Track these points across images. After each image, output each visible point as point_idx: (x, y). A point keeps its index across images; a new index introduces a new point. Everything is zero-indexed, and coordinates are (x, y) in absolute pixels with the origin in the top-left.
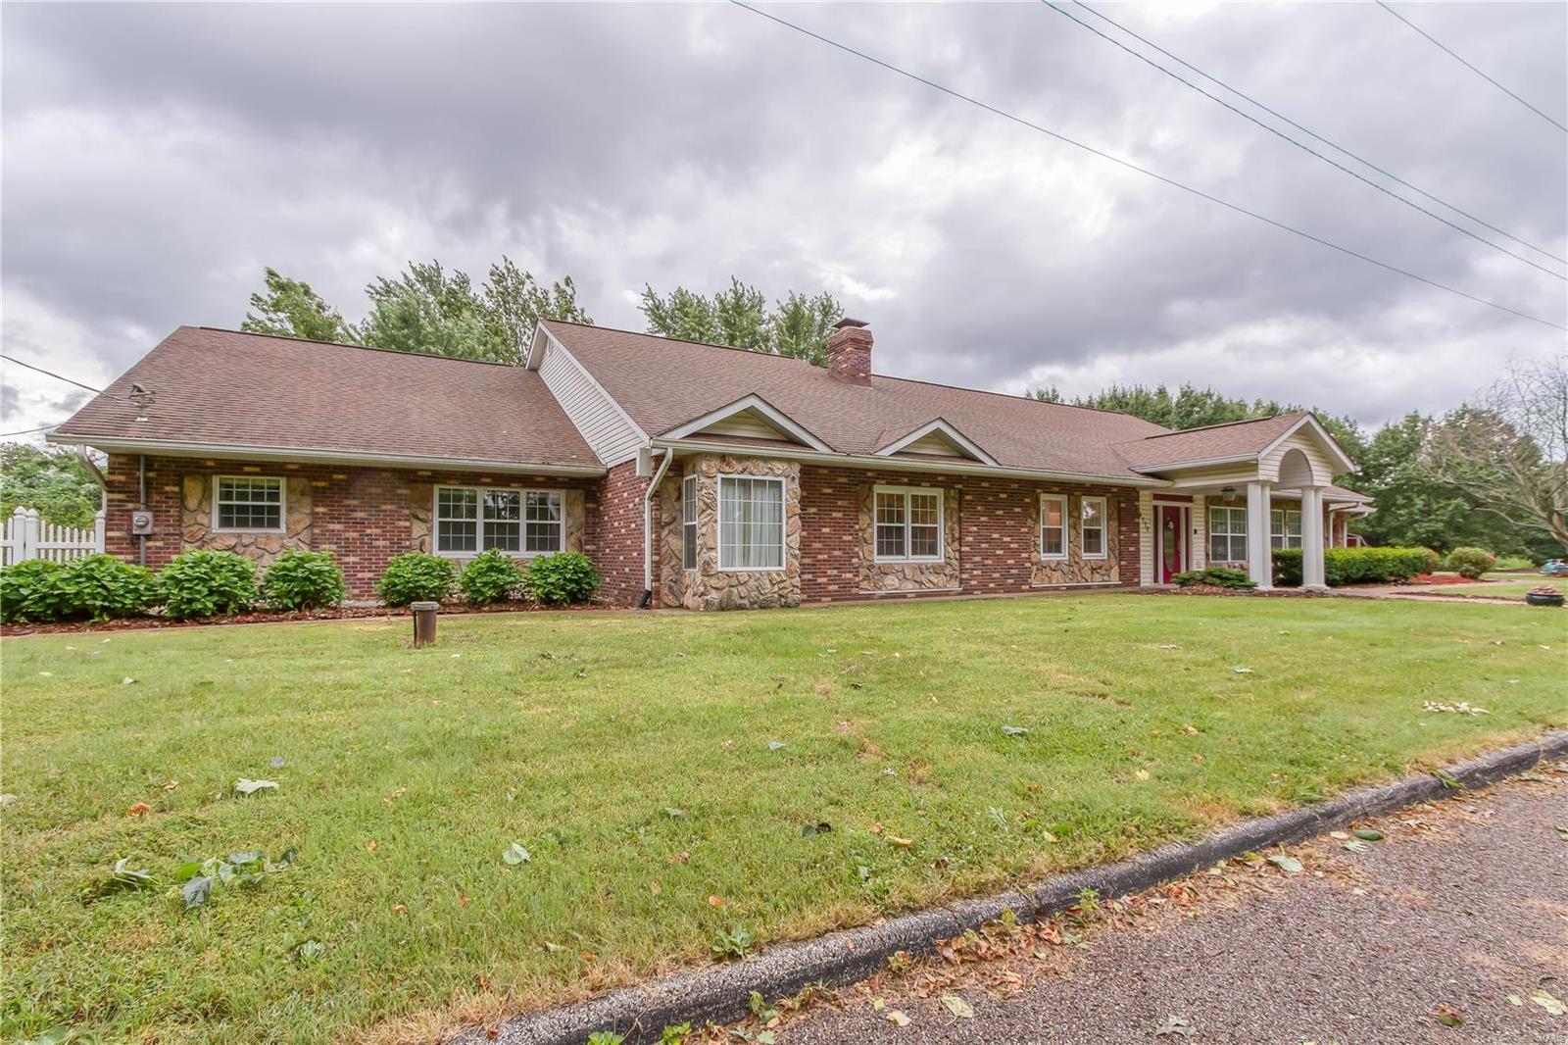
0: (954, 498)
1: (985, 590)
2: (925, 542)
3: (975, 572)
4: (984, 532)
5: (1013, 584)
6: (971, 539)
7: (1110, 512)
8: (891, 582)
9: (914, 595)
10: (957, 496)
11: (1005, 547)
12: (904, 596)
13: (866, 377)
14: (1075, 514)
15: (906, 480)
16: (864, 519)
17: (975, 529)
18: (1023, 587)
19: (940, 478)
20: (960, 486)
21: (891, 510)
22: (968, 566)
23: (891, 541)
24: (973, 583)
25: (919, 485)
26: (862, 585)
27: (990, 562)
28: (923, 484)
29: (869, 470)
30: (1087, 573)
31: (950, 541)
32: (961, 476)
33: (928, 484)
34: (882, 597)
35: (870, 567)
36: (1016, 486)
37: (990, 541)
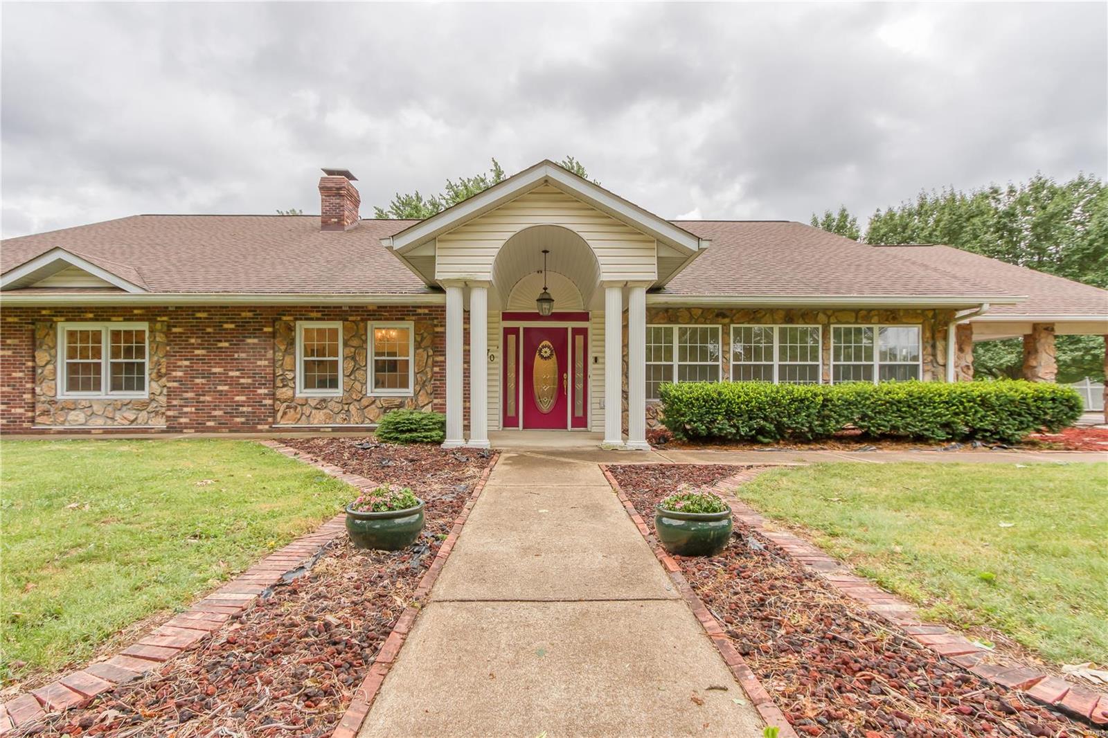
0: (161, 332)
1: (200, 427)
2: (128, 376)
3: (186, 410)
4: (199, 367)
5: (243, 423)
6: (180, 374)
7: (419, 339)
8: (76, 419)
9: (101, 431)
10: (165, 329)
11: (233, 383)
12: (88, 432)
13: (338, 222)
14: (355, 342)
15: (91, 315)
16: (42, 357)
17: (187, 363)
18: (260, 427)
19: (136, 312)
20: (165, 318)
21: (84, 345)
22: (175, 402)
23: (83, 376)
24: (183, 420)
25: (109, 320)
26: (38, 420)
27: (208, 398)
28: (114, 319)
29: (44, 308)
30: (372, 412)
31: (154, 375)
32: (167, 307)
33: (121, 319)
34: (60, 432)
35: (53, 402)
36: (250, 314)
37: (208, 375)
